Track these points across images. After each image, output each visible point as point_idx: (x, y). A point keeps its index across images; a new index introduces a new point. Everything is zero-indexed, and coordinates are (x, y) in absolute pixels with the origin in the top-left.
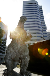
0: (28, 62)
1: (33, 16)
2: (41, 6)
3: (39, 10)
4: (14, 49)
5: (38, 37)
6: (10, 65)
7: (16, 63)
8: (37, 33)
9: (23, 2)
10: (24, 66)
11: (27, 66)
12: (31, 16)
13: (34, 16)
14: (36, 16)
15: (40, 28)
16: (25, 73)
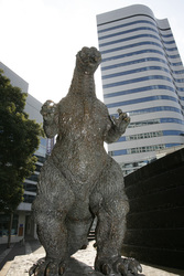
0: (124, 221)
1: (138, 61)
2: (166, 21)
3: (161, 35)
4: (64, 175)
5: (166, 133)
6: (53, 235)
7: (81, 229)
8: (163, 120)
9: (98, 16)
10: (110, 235)
11: (122, 238)
12: (133, 62)
13: (143, 60)
14: (149, 59)
15: (172, 99)
16: (114, 265)
